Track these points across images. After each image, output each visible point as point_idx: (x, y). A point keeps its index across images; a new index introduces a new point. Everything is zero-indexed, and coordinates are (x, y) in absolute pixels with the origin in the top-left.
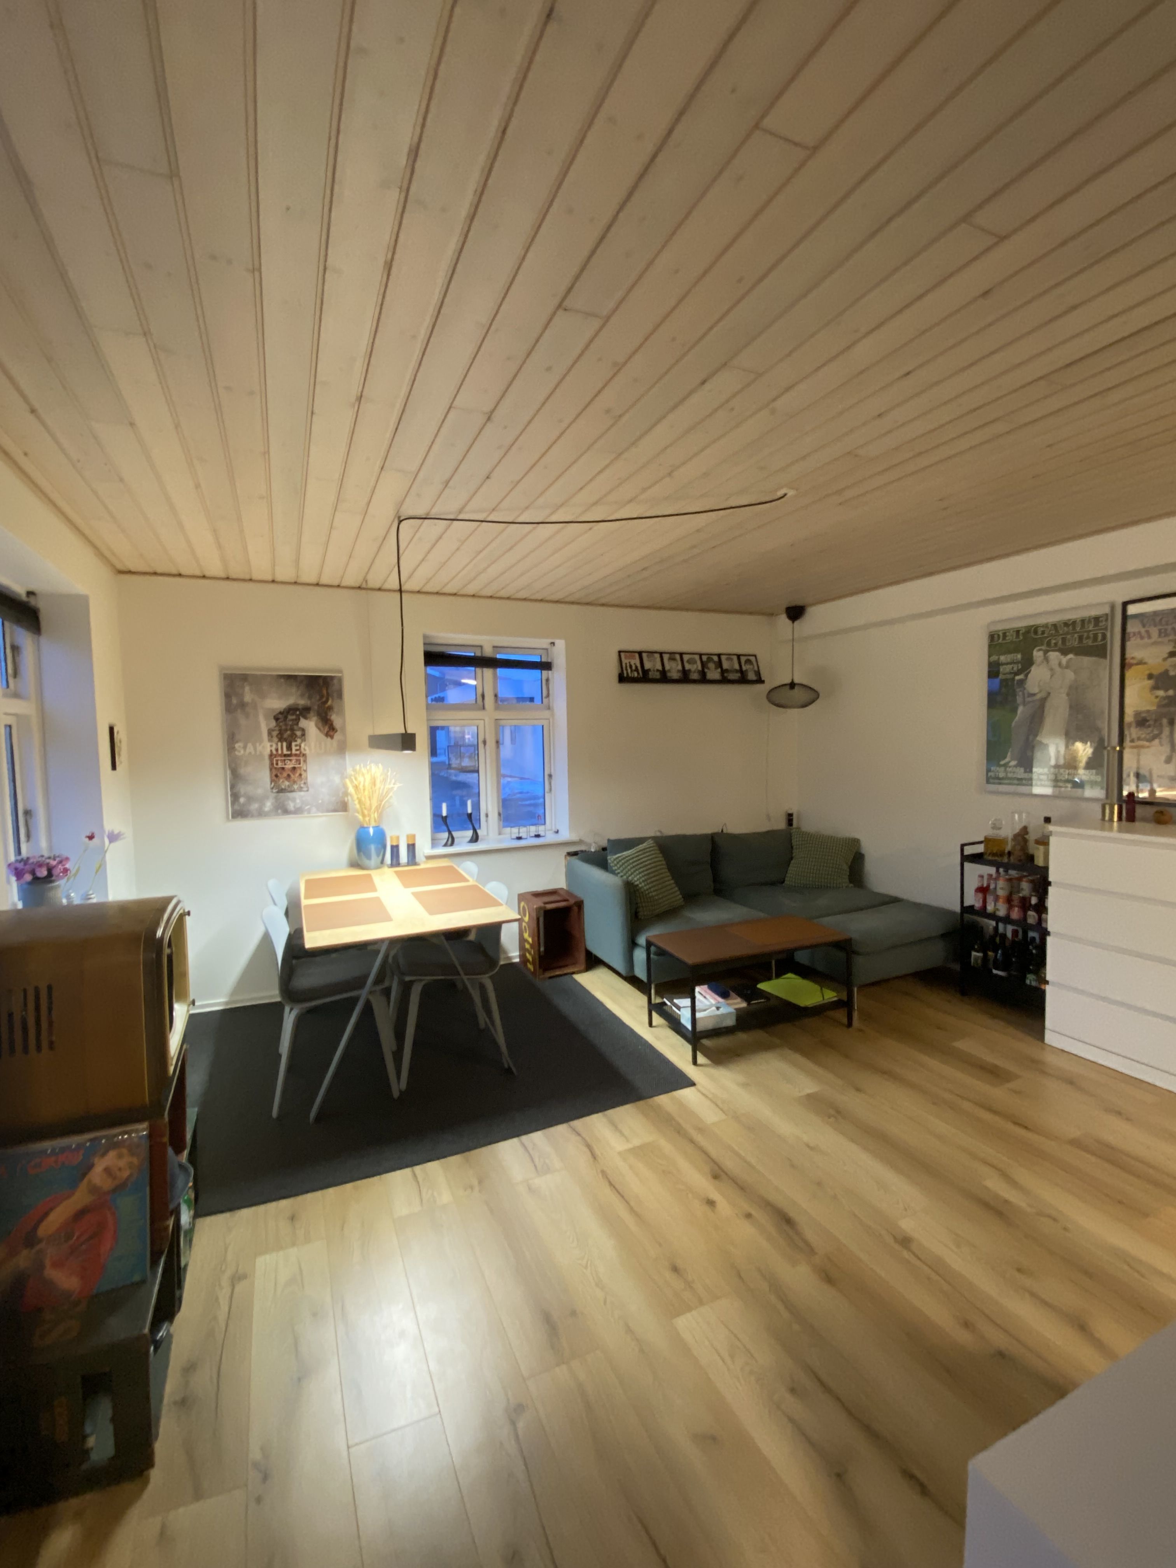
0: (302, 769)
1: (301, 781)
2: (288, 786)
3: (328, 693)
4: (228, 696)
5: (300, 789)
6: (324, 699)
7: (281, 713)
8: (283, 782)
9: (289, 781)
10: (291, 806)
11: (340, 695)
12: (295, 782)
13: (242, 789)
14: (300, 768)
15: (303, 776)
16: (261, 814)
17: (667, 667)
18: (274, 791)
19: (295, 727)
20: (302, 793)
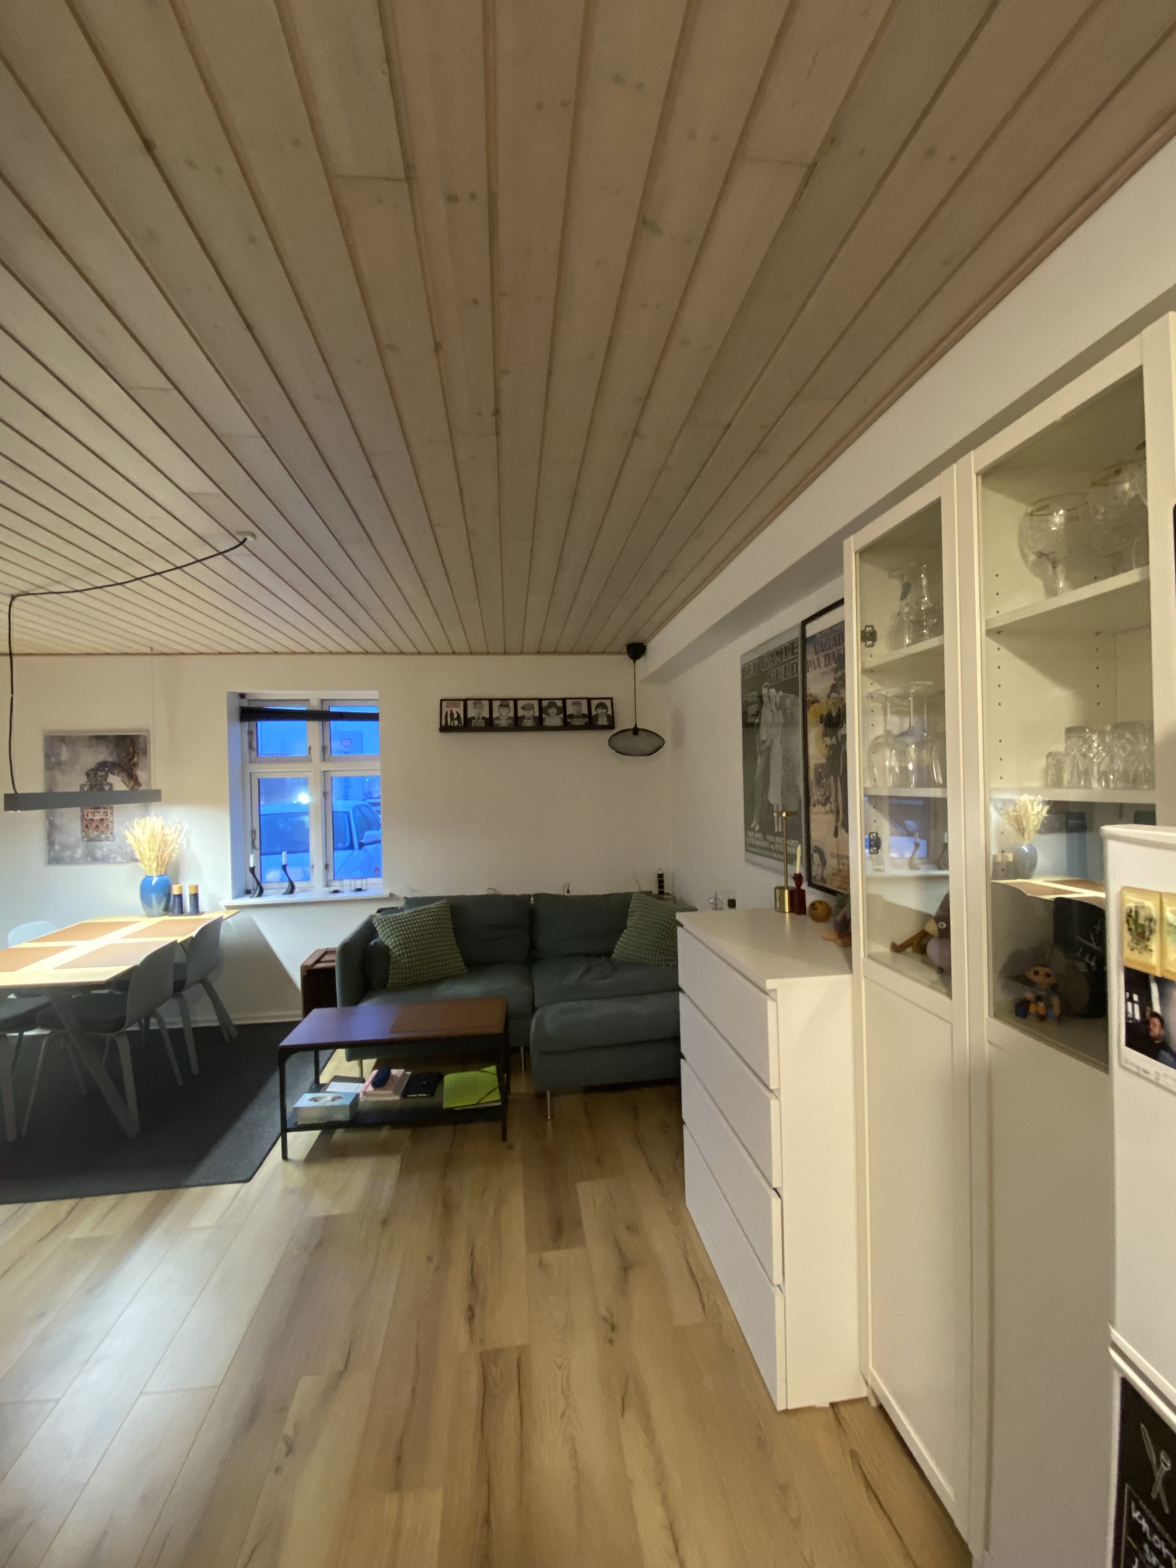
0: (109, 820)
1: (108, 830)
2: (97, 836)
3: (134, 752)
4: (47, 756)
5: (107, 839)
6: (131, 757)
7: (92, 770)
8: (92, 831)
9: (97, 831)
10: (99, 854)
11: (145, 753)
12: (102, 832)
13: (58, 838)
14: (107, 820)
15: (110, 827)
16: (73, 861)
17: (495, 714)
18: (85, 840)
19: (104, 783)
20: (109, 843)
